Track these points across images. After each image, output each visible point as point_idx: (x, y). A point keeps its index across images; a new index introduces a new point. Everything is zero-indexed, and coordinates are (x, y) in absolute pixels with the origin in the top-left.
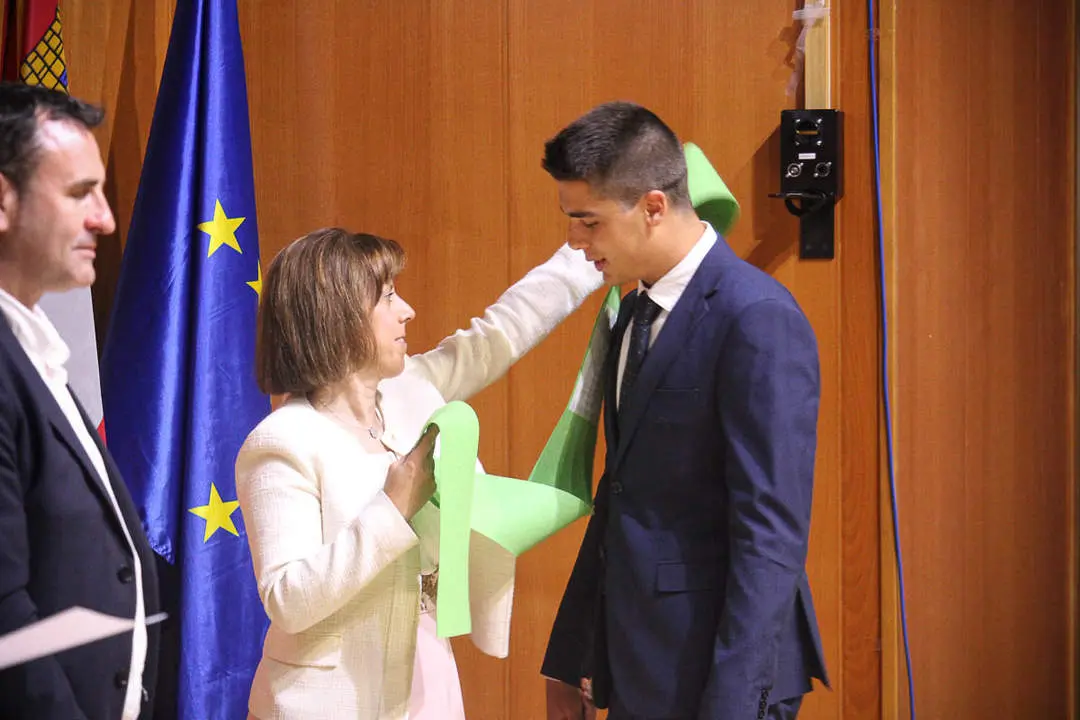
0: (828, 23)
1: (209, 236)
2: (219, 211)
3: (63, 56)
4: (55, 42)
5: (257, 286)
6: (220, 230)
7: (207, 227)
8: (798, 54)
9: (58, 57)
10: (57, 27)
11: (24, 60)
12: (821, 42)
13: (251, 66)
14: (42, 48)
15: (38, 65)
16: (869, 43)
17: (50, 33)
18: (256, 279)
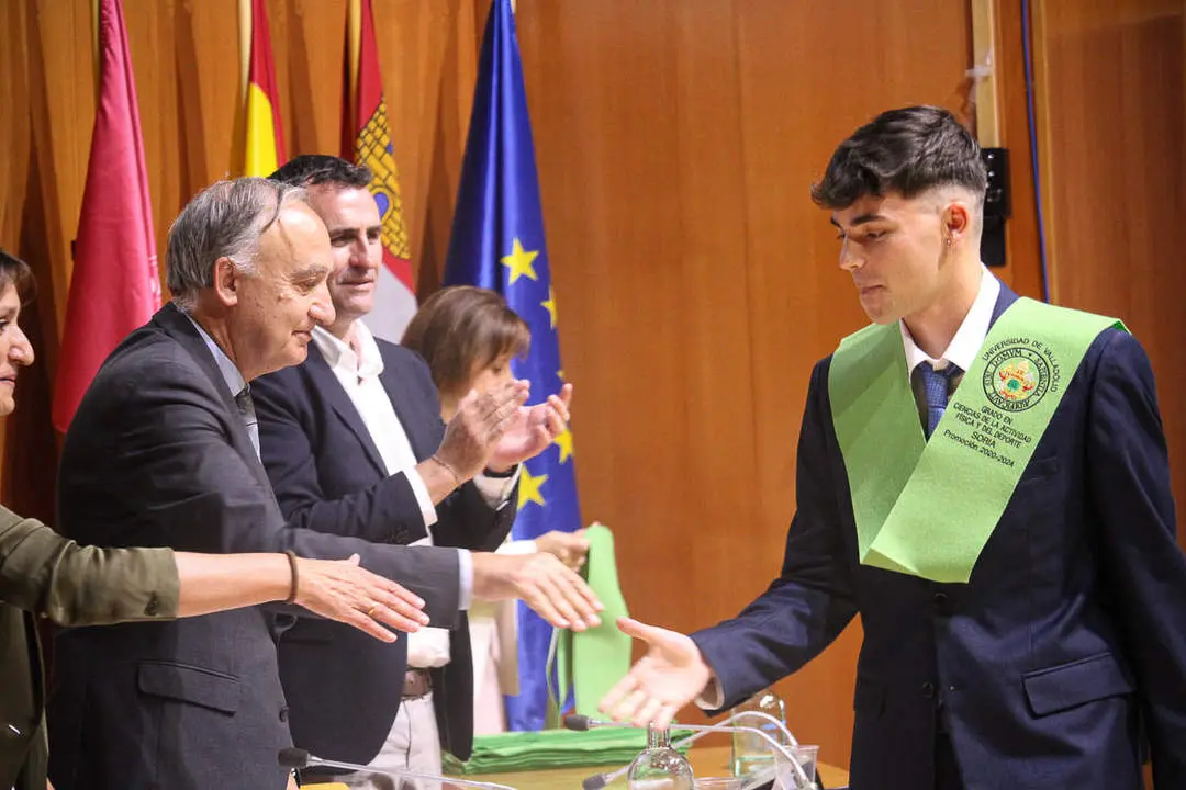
0: (994, 80)
1: (508, 269)
2: (516, 246)
3: (388, 130)
4: (382, 120)
5: (550, 305)
6: (519, 262)
7: (509, 261)
8: (970, 106)
9: (385, 131)
10: (383, 108)
11: (358, 135)
12: (989, 94)
13: (537, 131)
14: (372, 125)
15: (369, 138)
16: (1027, 94)
17: (377, 114)
18: (547, 299)
